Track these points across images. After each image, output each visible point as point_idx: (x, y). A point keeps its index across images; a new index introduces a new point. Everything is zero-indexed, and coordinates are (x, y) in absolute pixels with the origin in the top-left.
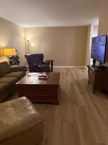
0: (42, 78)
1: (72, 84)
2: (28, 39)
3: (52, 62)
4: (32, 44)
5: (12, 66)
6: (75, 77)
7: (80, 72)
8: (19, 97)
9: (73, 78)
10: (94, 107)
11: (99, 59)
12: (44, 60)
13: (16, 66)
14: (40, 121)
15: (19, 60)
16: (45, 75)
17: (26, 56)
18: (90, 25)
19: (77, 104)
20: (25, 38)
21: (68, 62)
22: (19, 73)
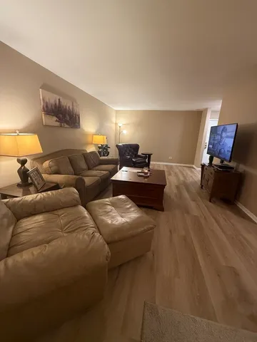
0: (143, 174)
1: (177, 187)
2: (120, 125)
3: (150, 155)
4: (125, 132)
5: (101, 158)
6: (182, 178)
7: (188, 172)
8: (114, 196)
9: (178, 179)
10: (213, 220)
11: (221, 156)
12: (139, 153)
13: (106, 158)
14: (151, 226)
15: (109, 150)
16: (146, 171)
17: (117, 146)
18: (206, 110)
19: (188, 213)
20: (116, 124)
21: (170, 158)
22: (111, 167)
